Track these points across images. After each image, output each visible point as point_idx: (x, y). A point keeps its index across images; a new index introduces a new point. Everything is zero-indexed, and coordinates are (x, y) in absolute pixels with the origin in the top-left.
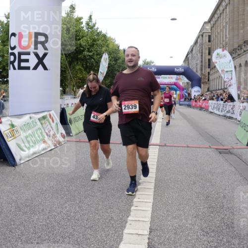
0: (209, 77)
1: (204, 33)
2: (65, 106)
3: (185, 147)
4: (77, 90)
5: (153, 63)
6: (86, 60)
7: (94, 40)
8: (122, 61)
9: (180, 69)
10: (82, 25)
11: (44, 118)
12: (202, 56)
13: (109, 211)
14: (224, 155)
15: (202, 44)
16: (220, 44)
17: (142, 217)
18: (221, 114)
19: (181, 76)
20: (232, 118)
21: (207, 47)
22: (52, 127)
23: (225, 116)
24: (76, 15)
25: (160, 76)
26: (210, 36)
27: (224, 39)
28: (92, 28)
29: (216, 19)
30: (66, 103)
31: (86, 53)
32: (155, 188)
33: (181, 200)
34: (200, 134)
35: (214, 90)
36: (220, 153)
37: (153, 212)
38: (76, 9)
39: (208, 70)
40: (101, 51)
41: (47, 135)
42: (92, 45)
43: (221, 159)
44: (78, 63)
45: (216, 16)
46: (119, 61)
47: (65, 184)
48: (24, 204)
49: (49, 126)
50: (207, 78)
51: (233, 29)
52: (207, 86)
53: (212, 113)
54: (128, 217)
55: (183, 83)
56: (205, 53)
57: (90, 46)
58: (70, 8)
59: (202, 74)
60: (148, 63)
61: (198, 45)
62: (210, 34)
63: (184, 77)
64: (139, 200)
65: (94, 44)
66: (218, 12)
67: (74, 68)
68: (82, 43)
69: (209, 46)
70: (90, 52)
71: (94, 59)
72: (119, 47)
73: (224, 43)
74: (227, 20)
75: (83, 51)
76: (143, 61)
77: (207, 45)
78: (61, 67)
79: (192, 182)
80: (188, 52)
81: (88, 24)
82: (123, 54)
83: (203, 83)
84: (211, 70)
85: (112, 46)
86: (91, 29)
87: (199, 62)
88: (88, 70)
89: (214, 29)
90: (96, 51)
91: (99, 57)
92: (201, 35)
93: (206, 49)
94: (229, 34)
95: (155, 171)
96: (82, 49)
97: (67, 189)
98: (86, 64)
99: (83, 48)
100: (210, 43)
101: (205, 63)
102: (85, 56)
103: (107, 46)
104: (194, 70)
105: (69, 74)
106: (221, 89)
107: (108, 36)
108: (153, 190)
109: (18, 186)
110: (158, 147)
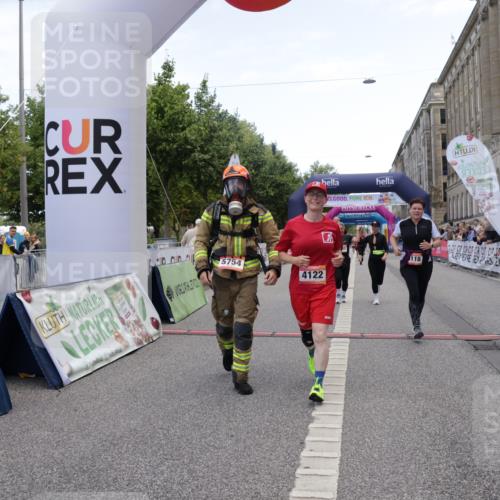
0: (445, 193)
1: (431, 105)
2: (158, 263)
3: (402, 338)
4: (182, 229)
5: (332, 168)
6: (198, 169)
7: (213, 130)
8: (271, 169)
9: (387, 179)
10: (189, 101)
11: (116, 288)
12: (429, 151)
13: (250, 478)
14: (484, 352)
15: (428, 128)
16: (466, 125)
17: (320, 491)
18: (474, 267)
19: (390, 193)
20: (497, 273)
21: (438, 133)
22: (132, 307)
23: (483, 271)
24: (176, 81)
25: (346, 195)
26: (443, 112)
27: (473, 116)
28: (207, 105)
29: (455, 76)
30: (159, 256)
31: (197, 155)
32: (344, 427)
33: (398, 452)
34: (433, 310)
35: (457, 220)
36: (476, 348)
37: (342, 478)
38: (175, 71)
39: (443, 179)
40: (227, 150)
41: (123, 322)
42: (209, 140)
43: (479, 362)
44: (181, 176)
45: (454, 71)
46: (263, 169)
47: (160, 423)
48: (77, 468)
49: (127, 306)
50: (442, 194)
51: (489, 94)
52: (442, 212)
53: (455, 265)
54: (290, 490)
55: (393, 207)
56: (435, 146)
57: (205, 141)
58: (164, 67)
59: (431, 187)
60: (321, 170)
61: (421, 130)
62: (443, 107)
63: (395, 194)
64: (312, 454)
65: (212, 137)
66: (458, 63)
67: (174, 185)
68: (189, 136)
69: (444, 132)
70: (206, 153)
71: (212, 166)
72: (262, 140)
73: (473, 123)
74: (477, 77)
75: (192, 151)
76: (312, 166)
77: (438, 129)
78: (149, 184)
79: (420, 413)
80: (402, 145)
81: (199, 98)
82: (271, 155)
83: (435, 205)
84: (449, 178)
85: (249, 139)
86: (205, 106)
87: (424, 163)
88: (202, 189)
89: (451, 96)
90: (218, 152)
91: (223, 161)
92: (426, 109)
93: (436, 136)
94: (482, 106)
95: (344, 392)
96: (189, 147)
97: (165, 435)
98: (199, 177)
99: (191, 145)
100: (444, 126)
101: (437, 165)
102: (195, 162)
103: (239, 139)
104: (416, 181)
105: (165, 198)
106: (472, 217)
107: (241, 119)
108: (341, 431)
109: (66, 429)
110: (348, 340)
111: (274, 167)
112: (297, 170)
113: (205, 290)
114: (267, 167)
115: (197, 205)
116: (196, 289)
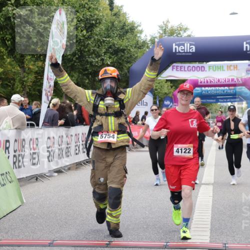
5: (186, 30)
8: (107, 30)
25: (204, 64)
46: (97, 30)
60: (172, 32)
76: (161, 27)
82: (108, 11)
111: (111, 27)
112: (141, 32)
113: (21, 186)
114: (103, 27)
115: (11, 76)
116: (9, 186)
